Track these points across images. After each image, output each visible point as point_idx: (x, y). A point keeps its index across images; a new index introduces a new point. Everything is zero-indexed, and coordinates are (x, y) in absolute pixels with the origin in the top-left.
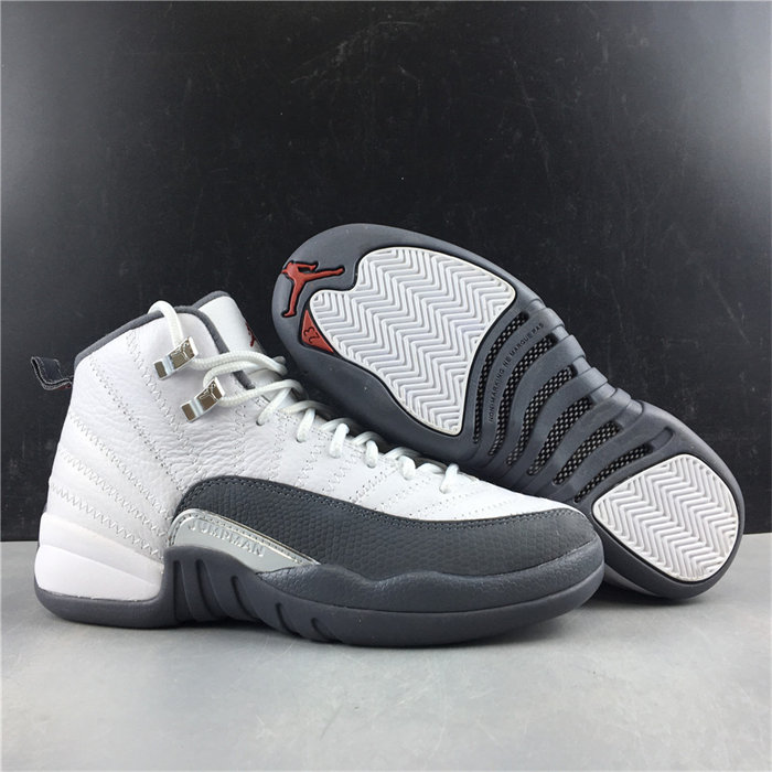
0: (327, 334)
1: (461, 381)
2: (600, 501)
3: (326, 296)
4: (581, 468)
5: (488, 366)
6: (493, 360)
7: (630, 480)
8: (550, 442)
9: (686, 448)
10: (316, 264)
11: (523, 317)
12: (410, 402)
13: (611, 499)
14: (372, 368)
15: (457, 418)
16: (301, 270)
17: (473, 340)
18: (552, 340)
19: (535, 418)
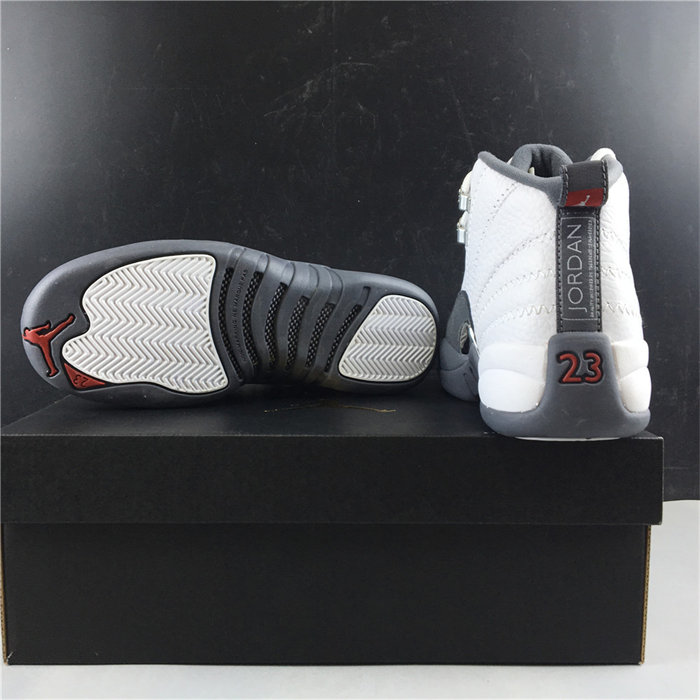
0: (92, 373)
1: (210, 347)
2: (342, 362)
3: (73, 345)
4: (320, 346)
5: (222, 322)
6: (224, 315)
7: (355, 337)
8: (291, 343)
9: (382, 294)
10: (48, 322)
11: (230, 271)
12: (182, 384)
13: (349, 357)
14: (142, 379)
15: (221, 374)
16: (39, 333)
17: (202, 313)
18: (259, 275)
19: (273, 335)
